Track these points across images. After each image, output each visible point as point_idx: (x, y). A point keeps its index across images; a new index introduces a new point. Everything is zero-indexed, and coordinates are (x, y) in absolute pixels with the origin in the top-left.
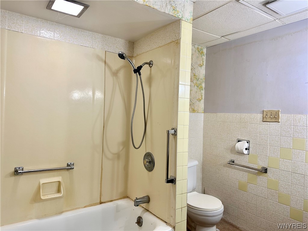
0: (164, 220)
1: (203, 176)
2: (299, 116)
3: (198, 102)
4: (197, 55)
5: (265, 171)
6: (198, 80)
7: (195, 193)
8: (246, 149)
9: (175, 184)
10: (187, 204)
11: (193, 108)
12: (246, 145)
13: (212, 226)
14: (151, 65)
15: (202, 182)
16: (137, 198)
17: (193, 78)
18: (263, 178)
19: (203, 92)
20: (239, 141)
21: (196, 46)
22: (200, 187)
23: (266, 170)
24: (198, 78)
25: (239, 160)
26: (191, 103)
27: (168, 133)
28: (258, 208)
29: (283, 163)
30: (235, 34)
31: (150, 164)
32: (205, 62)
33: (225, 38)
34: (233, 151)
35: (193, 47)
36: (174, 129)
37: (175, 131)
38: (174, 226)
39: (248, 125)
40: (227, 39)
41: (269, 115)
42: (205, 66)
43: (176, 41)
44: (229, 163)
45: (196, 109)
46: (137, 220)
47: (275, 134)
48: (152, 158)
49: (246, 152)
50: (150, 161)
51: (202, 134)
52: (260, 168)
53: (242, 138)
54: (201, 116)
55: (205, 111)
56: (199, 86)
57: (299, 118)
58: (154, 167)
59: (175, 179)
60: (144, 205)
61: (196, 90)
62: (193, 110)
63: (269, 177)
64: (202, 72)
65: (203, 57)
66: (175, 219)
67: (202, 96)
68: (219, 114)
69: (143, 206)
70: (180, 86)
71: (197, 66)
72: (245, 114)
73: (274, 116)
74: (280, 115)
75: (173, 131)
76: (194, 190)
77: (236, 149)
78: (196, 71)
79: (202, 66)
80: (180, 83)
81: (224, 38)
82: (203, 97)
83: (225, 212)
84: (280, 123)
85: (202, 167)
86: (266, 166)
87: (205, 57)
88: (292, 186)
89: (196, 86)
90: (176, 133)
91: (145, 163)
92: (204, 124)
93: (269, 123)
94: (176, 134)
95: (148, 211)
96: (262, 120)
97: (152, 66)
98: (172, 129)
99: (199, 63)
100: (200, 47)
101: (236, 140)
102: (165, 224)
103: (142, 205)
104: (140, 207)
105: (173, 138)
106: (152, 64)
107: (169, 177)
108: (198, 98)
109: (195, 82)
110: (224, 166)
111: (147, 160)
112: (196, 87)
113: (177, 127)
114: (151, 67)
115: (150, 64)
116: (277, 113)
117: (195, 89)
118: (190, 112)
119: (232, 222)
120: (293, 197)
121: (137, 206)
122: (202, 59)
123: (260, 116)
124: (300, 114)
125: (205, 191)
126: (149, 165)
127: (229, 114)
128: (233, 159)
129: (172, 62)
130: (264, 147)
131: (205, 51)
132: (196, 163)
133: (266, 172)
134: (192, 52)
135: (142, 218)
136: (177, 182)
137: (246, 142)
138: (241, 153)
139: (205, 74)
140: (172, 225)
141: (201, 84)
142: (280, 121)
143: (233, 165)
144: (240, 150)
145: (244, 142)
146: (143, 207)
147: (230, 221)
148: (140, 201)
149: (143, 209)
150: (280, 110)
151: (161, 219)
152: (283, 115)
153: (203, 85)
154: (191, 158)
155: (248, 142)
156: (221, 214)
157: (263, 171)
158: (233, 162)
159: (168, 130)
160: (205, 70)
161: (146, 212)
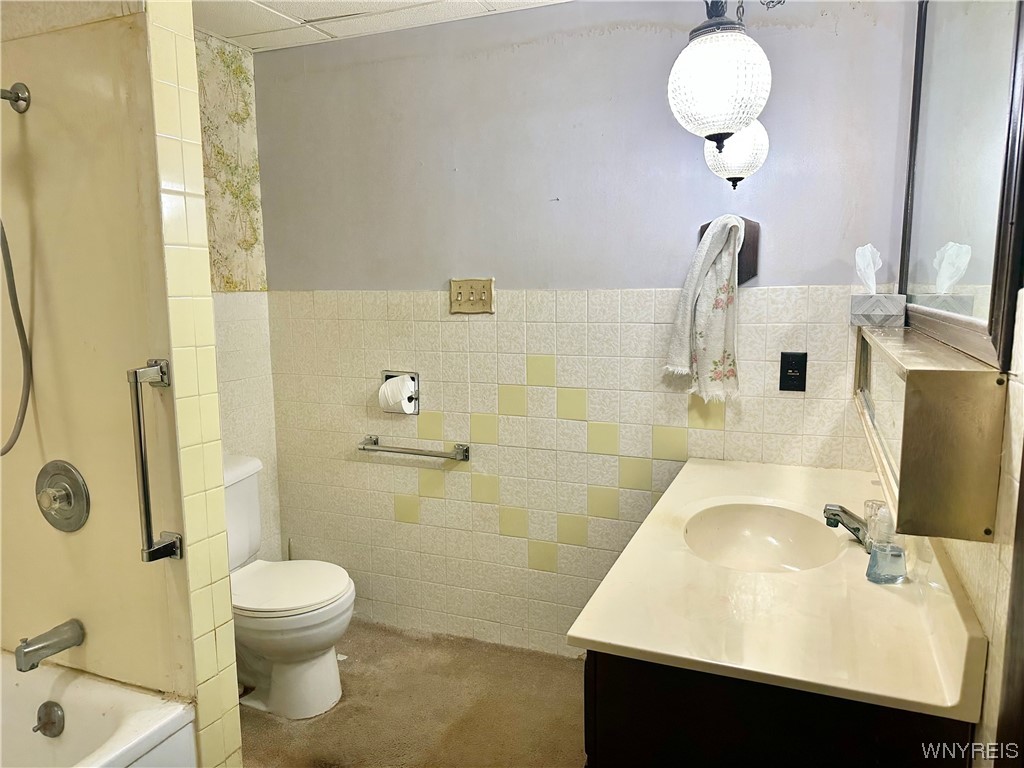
0: (151, 687)
1: (281, 501)
2: (540, 293)
3: (244, 252)
4: (223, 77)
5: (465, 454)
6: (233, 170)
7: (259, 563)
8: (410, 399)
9: (181, 556)
10: (235, 607)
11: (226, 273)
12: (410, 388)
13: (324, 654)
14: (22, 104)
15: (281, 523)
16: (24, 641)
17: (213, 163)
18: (461, 475)
19: (258, 215)
20: (388, 377)
21: (215, 43)
22: (276, 541)
23: (467, 451)
24: (233, 165)
25: (393, 434)
26: (217, 257)
27: (132, 379)
28: (451, 561)
29: (507, 427)
30: (351, 21)
31: (70, 503)
32: (253, 107)
33: (318, 29)
34: (371, 411)
35: (203, 44)
36: (156, 363)
37: (165, 369)
38: (193, 694)
39: (411, 327)
40: (322, 31)
41: (465, 291)
42: (255, 119)
43: (126, 19)
44: (364, 449)
45: (236, 279)
46: (39, 719)
47: (484, 346)
48: (76, 481)
49: (409, 408)
50: (68, 496)
51: (270, 365)
52: (449, 449)
53: (395, 366)
54: (257, 305)
55: (273, 284)
56: (239, 194)
57: (539, 298)
58: (88, 511)
59: (181, 541)
60: (63, 657)
61: (230, 208)
62: (225, 281)
63: (476, 471)
64: (247, 142)
65: (245, 85)
66: (193, 674)
67: (255, 231)
68: (321, 295)
69: (56, 661)
70: (164, 198)
71: (227, 119)
72: (400, 293)
73: (478, 297)
74: (494, 292)
75: (154, 373)
76: (253, 556)
77: (382, 404)
78: (224, 136)
79: (243, 119)
80: (164, 185)
81: (315, 28)
82: (261, 232)
83: (361, 597)
84: (495, 316)
85: (276, 474)
86: (464, 441)
87: (251, 90)
88: (529, 484)
89: (228, 192)
90: (169, 379)
91: (46, 503)
92: (272, 331)
93: (466, 318)
94: (166, 381)
95: (82, 672)
96: (448, 307)
97: (28, 105)
98: (150, 366)
99: (231, 108)
100: (229, 48)
101: (379, 375)
102: (158, 699)
103: (56, 658)
104: (45, 667)
105: (158, 397)
106: (27, 100)
107: (156, 538)
108: (240, 236)
109: (223, 177)
110: (349, 460)
111: (51, 491)
112: (229, 197)
113: (169, 353)
114: (22, 112)
115: (18, 99)
116: (486, 286)
117: (226, 204)
118: (216, 290)
119: (381, 621)
120: (533, 513)
121: (31, 668)
122: (243, 95)
123: (442, 297)
124: (540, 288)
125: (292, 550)
126: (66, 508)
127: (353, 292)
128: (374, 433)
129: (116, 92)
130: (457, 389)
131: (249, 63)
132: (254, 465)
133: (466, 458)
134: (199, 65)
135: (57, 705)
136: (189, 550)
137: (407, 377)
138: (397, 414)
139: (257, 149)
140: (186, 694)
141: (247, 187)
142: (493, 310)
143: (377, 450)
144: (391, 403)
145: (403, 380)
146: (58, 665)
147: (375, 621)
148: (43, 647)
149: (61, 671)
150: (494, 279)
151: (140, 687)
152: (500, 291)
153: (257, 191)
154: (233, 451)
155: (413, 379)
156: (348, 609)
157: (459, 457)
158: (376, 443)
159: (132, 368)
160: (255, 136)
161: (76, 678)
